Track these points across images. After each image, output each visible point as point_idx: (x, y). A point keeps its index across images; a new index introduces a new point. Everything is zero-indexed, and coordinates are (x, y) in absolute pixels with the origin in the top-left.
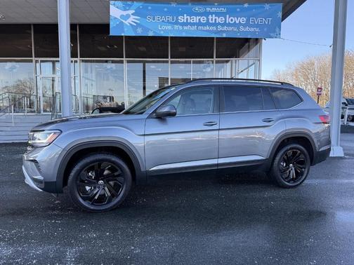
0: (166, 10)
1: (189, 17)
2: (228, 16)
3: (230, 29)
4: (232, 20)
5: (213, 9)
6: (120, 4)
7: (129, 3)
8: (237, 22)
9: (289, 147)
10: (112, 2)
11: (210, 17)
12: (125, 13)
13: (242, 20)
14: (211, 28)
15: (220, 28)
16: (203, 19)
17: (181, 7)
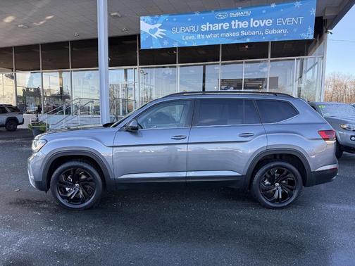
0: (189, 20)
1: (211, 25)
2: (252, 19)
3: (255, 33)
4: (256, 24)
5: (237, 14)
6: (148, 18)
7: (157, 17)
8: (262, 25)
9: (272, 165)
10: (142, 18)
11: (233, 23)
12: (153, 27)
13: (268, 22)
14: (234, 34)
15: (243, 33)
16: (226, 26)
17: (203, 16)
